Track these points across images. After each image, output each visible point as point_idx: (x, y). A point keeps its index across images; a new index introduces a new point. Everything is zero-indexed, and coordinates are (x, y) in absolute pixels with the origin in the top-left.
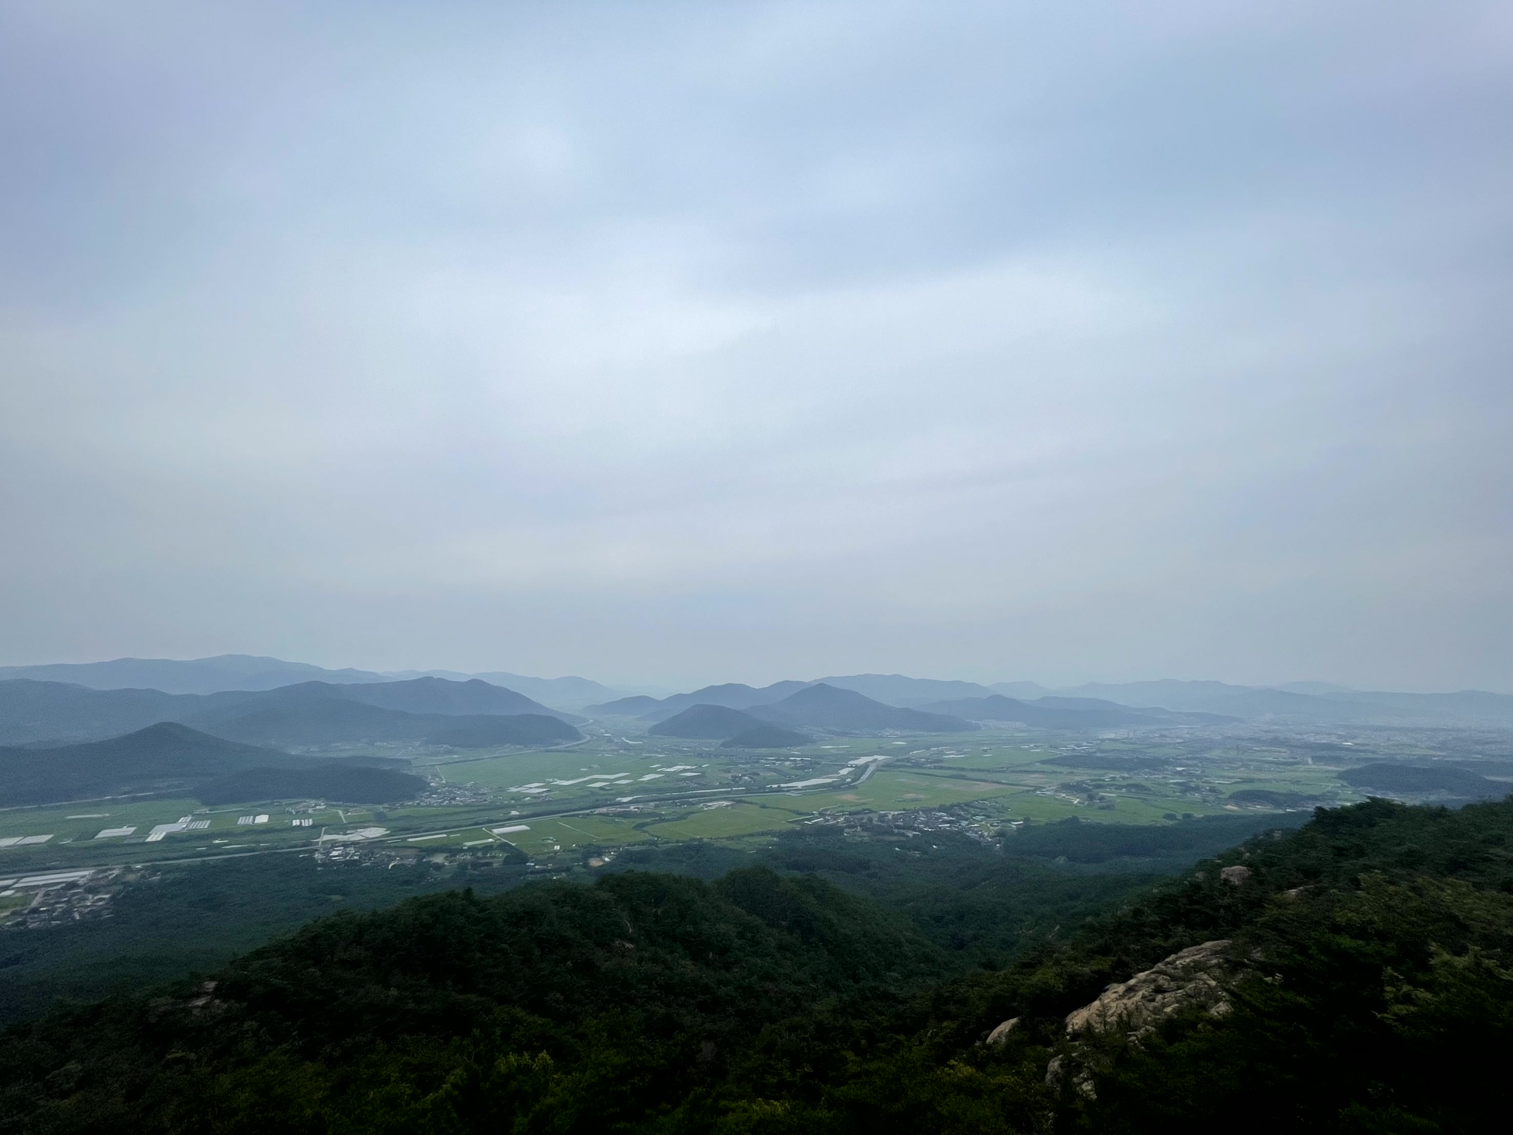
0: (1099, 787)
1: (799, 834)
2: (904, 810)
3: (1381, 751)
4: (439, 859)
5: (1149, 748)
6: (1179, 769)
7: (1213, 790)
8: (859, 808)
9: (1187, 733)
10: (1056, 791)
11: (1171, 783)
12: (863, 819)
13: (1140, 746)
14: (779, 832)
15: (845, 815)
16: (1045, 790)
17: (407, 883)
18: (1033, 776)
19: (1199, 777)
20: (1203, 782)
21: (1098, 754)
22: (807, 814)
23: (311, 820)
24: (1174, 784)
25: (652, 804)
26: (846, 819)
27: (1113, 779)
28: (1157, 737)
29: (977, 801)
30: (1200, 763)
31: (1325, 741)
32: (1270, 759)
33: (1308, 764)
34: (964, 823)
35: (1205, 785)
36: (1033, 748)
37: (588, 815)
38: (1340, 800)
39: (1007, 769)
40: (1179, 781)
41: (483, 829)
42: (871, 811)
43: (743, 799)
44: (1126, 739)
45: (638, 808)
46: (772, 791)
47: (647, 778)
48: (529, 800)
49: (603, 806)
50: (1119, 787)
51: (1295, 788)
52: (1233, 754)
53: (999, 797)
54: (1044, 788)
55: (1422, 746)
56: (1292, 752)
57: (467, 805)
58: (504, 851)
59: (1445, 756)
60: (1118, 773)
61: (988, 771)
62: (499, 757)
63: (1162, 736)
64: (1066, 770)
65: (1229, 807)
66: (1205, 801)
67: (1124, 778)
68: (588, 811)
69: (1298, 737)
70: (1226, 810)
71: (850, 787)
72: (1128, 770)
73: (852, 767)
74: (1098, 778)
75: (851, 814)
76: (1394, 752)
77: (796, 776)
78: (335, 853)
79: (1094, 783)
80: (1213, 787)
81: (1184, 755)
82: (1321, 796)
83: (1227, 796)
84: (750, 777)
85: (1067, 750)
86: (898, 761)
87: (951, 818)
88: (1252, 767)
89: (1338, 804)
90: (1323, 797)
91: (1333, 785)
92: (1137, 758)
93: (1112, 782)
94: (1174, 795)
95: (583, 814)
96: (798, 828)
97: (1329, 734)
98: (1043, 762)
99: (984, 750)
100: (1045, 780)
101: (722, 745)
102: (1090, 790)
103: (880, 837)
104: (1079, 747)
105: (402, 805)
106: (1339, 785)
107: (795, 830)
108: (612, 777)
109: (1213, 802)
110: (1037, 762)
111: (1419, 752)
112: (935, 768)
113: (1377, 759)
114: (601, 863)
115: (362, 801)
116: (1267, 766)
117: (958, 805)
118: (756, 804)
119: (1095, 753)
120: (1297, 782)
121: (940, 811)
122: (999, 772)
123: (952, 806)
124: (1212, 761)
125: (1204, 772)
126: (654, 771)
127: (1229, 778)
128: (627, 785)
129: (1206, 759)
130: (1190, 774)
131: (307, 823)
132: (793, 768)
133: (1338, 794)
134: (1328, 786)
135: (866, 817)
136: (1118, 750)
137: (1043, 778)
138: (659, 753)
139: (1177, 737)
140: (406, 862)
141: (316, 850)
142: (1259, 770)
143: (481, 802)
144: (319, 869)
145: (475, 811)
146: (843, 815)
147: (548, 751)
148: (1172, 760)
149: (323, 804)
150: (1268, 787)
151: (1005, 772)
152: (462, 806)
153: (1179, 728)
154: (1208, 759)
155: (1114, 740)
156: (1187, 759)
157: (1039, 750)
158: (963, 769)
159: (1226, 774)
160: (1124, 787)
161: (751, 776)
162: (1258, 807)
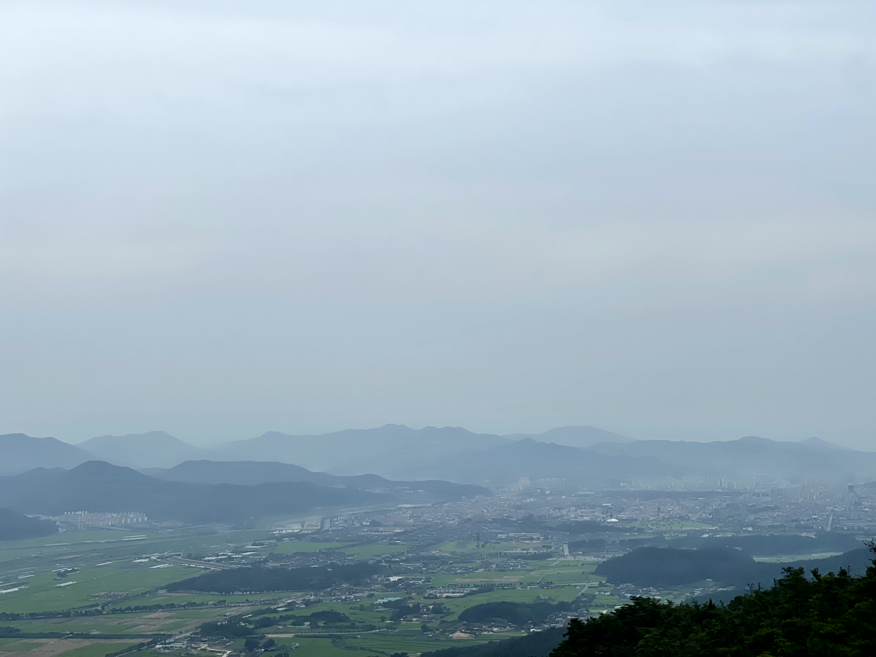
0: (267, 623)
3: (649, 528)
5: (353, 546)
6: (393, 579)
7: (438, 610)
9: (411, 517)
10: (192, 640)
11: (380, 604)
13: (339, 545)
16: (172, 640)
18: (152, 615)
19: (420, 590)
20: (425, 598)
21: (270, 565)
24: (385, 605)
27: (291, 606)
28: (367, 526)
30: (425, 565)
31: (588, 518)
32: (519, 551)
33: (563, 556)
35: (427, 601)
36: (156, 562)
38: (597, 606)
39: (103, 608)
40: (393, 599)
44: (318, 532)
50: (299, 621)
51: (544, 595)
52: (471, 547)
54: (170, 636)
55: (694, 519)
56: (546, 538)
59: (716, 532)
60: (299, 594)
61: (66, 615)
63: (374, 524)
64: (211, 598)
65: (458, 635)
66: (425, 628)
67: (307, 603)
69: (557, 513)
70: (452, 640)
72: (316, 588)
74: (264, 607)
76: (664, 529)
79: (258, 618)
80: (439, 605)
81: (403, 554)
82: (574, 602)
83: (455, 617)
85: (218, 561)
88: (494, 566)
89: (596, 613)
90: (577, 604)
91: (589, 585)
92: (332, 565)
93: (289, 613)
94: (381, 624)
97: (593, 507)
98: (172, 588)
99: (59, 574)
100: (172, 621)
102: (251, 632)
104: (239, 553)
106: (596, 584)
109: (437, 630)
110: (162, 588)
111: (688, 527)
113: (643, 541)
116: (512, 562)
119: (265, 561)
120: (547, 584)
122: (87, 614)
124: (441, 561)
125: (428, 580)
127: (463, 586)
129: (434, 558)
130: (409, 587)
133: (594, 597)
134: (585, 586)
136: (302, 554)
137: (169, 618)
139: (396, 525)
142: (501, 569)
148: (384, 564)
150: (510, 597)
151: (99, 613)
153: (400, 509)
154: (437, 558)
155: (298, 536)
156: (407, 561)
157: (166, 565)
159: (458, 580)
160: (307, 619)
162: (495, 629)
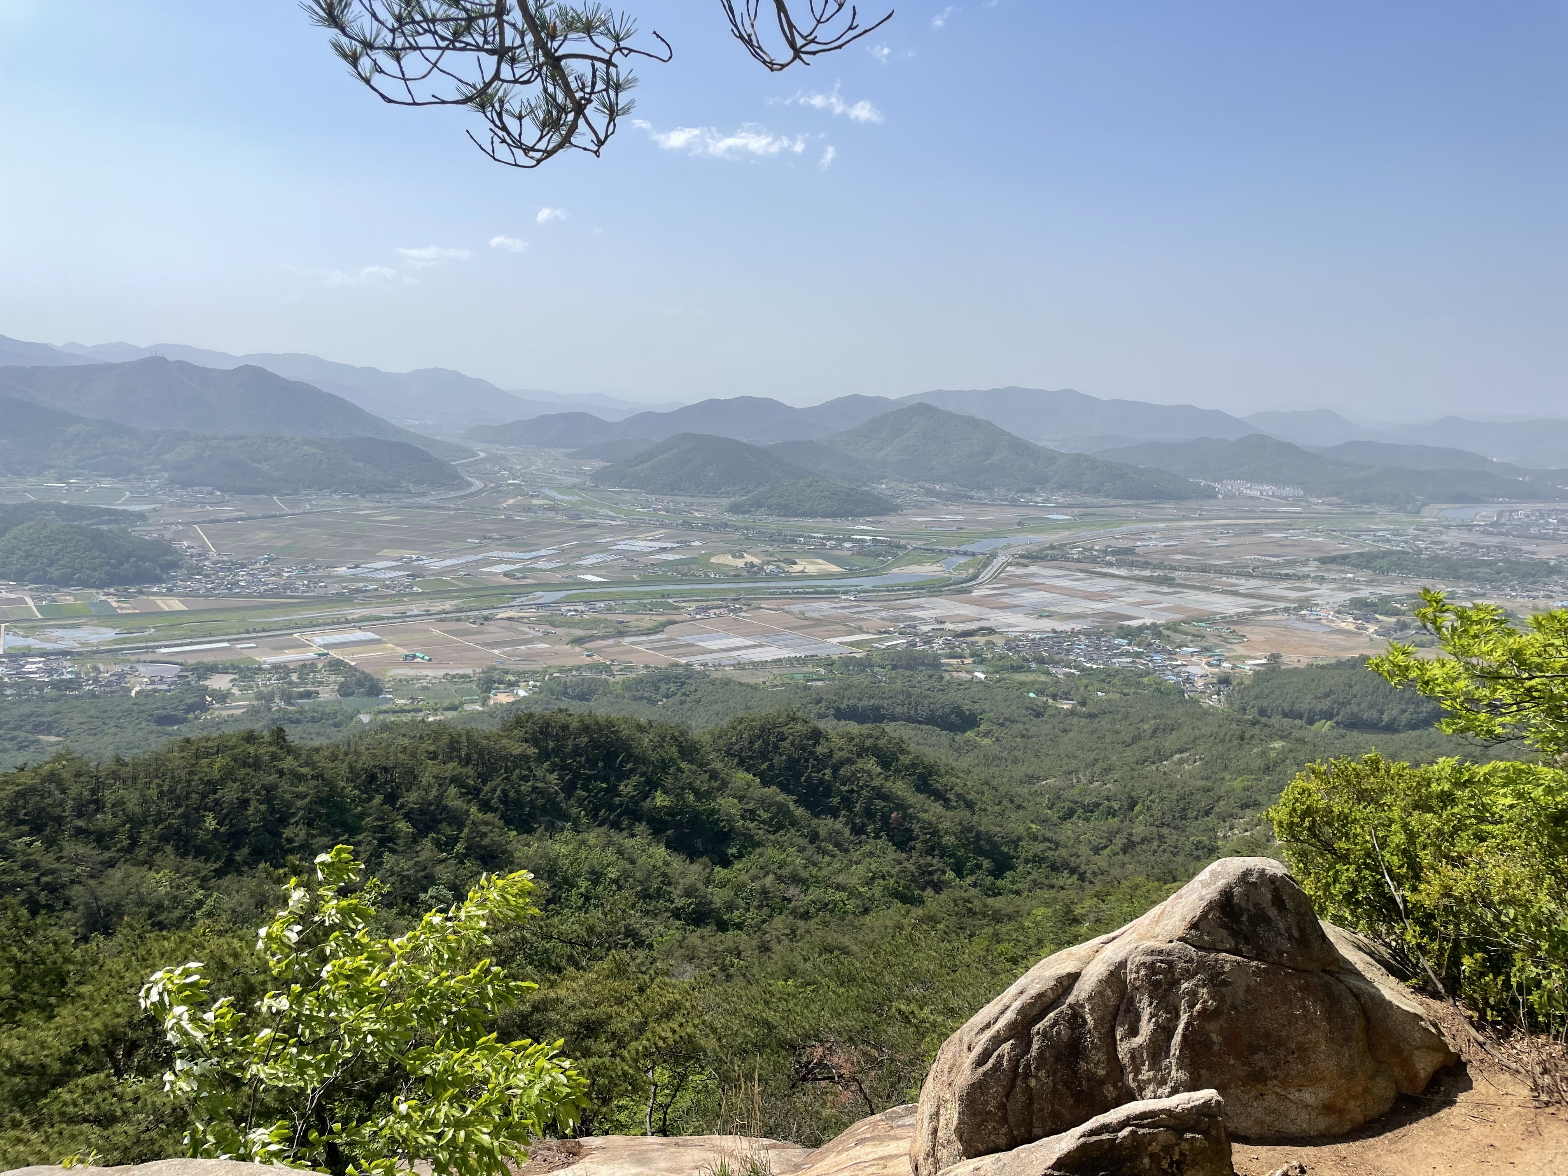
1: (863, 665)
2: (1053, 631)
4: (220, 682)
8: (974, 626)
12: (978, 643)
14: (826, 659)
15: (947, 636)
21: (1432, 551)
22: (879, 632)
26: (947, 643)
29: (1187, 623)
34: (1158, 659)
41: (295, 636)
42: (993, 633)
48: (376, 589)
57: (261, 595)
58: (337, 672)
68: (485, 613)
71: (959, 589)
73: (966, 554)
75: (956, 635)
78: (30, 669)
86: (1051, 547)
87: (1136, 649)
92: (1504, 560)
95: (477, 617)
96: (860, 654)
101: (729, 510)
103: (1005, 675)
114: (511, 699)
115: (68, 582)
117: (1153, 628)
121: (1117, 636)
123: (1142, 629)
126: (604, 549)
128: (553, 570)
135: (983, 641)
140: (162, 685)
144: (8, 692)
145: (278, 606)
146: (943, 636)
152: (252, 597)
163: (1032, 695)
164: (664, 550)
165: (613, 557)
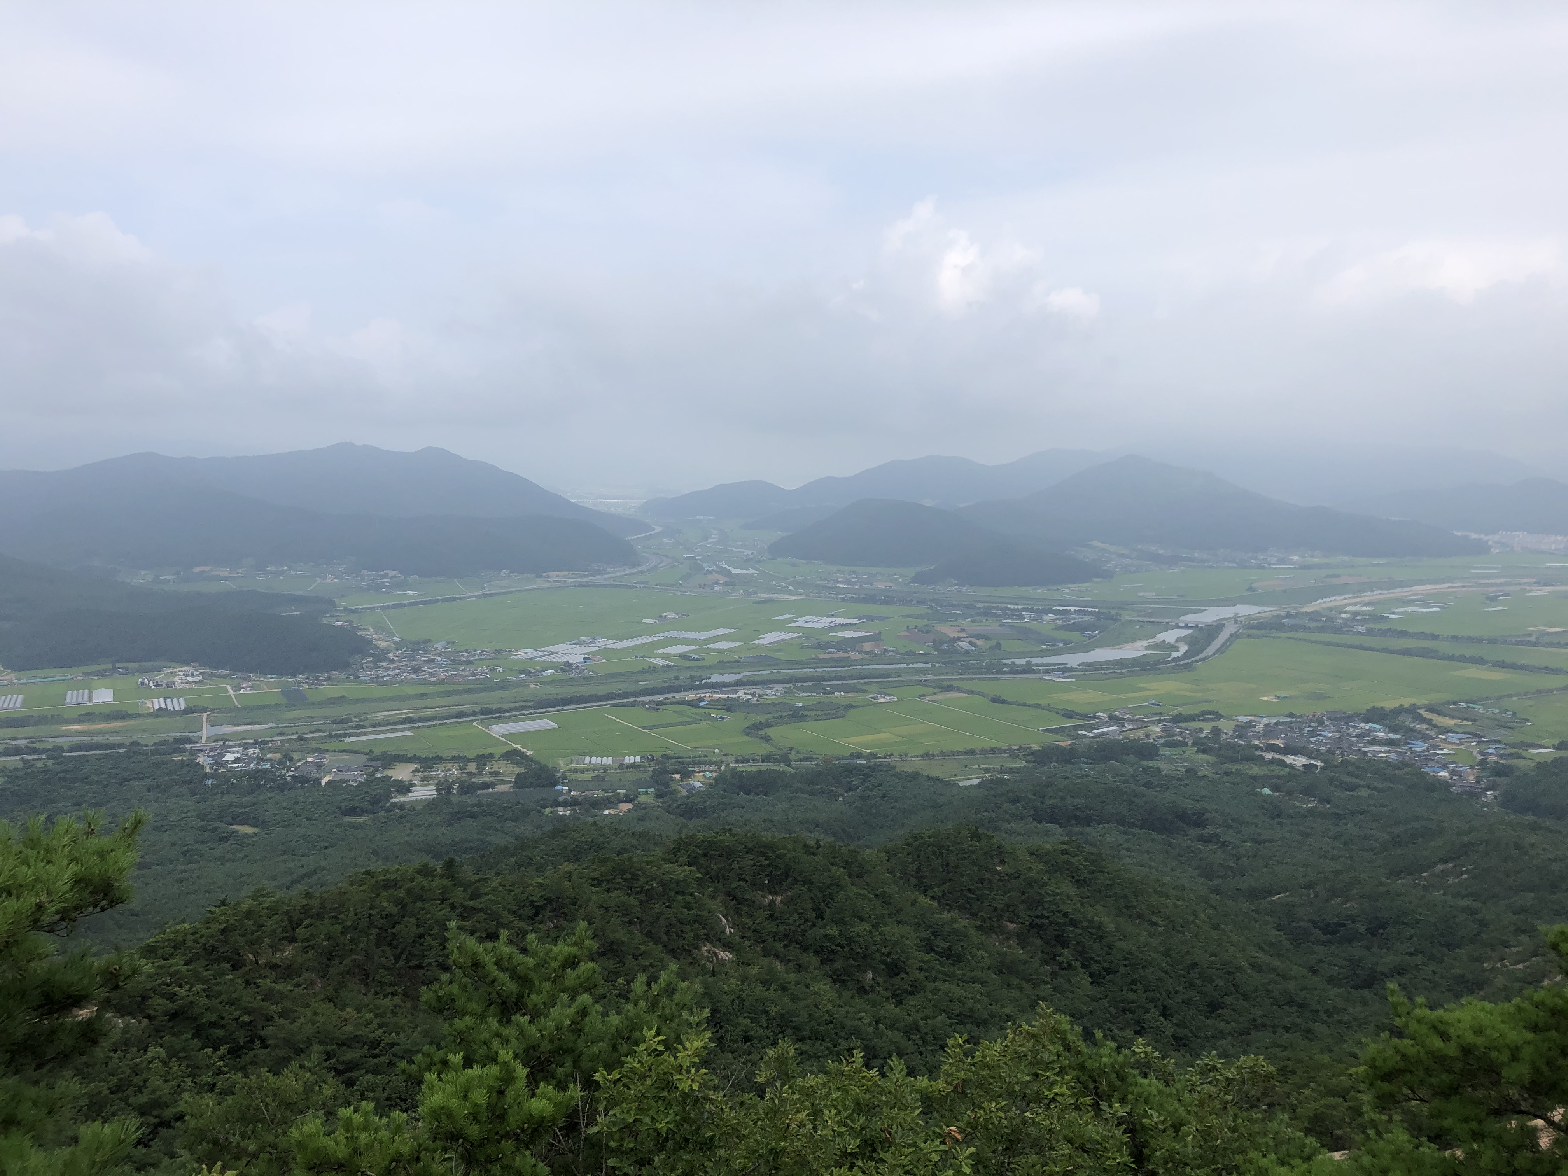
1: (1068, 756)
2: (1291, 715)
4: (402, 773)
8: (1196, 710)
12: (1201, 730)
15: (1164, 720)
17: (353, 811)
22: (1086, 717)
23: (181, 700)
25: (779, 687)
26: (1165, 730)
29: (1455, 703)
34: (1420, 747)
37: (659, 703)
41: (475, 724)
42: (1218, 716)
43: (955, 684)
45: (753, 695)
46: (1014, 670)
47: (769, 638)
48: (553, 674)
49: (687, 690)
53: (1510, 696)
57: (441, 682)
58: (514, 763)
61: (1490, 642)
62: (491, 595)
68: (661, 698)
71: (1182, 666)
73: (1187, 627)
75: (1178, 719)
77: (1065, 642)
78: (229, 757)
84: (970, 643)
86: (1289, 616)
87: (1391, 736)
95: (652, 702)
96: (1065, 743)
99: (1489, 597)
101: (914, 580)
103: (1234, 767)
105: (328, 679)
107: (1058, 747)
108: (703, 636)
112: (1370, 632)
115: (261, 669)
117: (1412, 710)
118: (982, 695)
121: (1367, 722)
123: (1399, 711)
126: (781, 627)
128: (730, 650)
131: (178, 704)
132: (1059, 628)
135: (1207, 727)
138: (791, 593)
140: (347, 776)
141: (201, 750)
143: (467, 676)
144: (209, 782)
145: (458, 692)
146: (1159, 721)
147: (581, 585)
149: (196, 673)
152: (433, 684)
158: (1435, 637)
161: (973, 640)
163: (1267, 791)
164: (844, 626)
165: (792, 635)
